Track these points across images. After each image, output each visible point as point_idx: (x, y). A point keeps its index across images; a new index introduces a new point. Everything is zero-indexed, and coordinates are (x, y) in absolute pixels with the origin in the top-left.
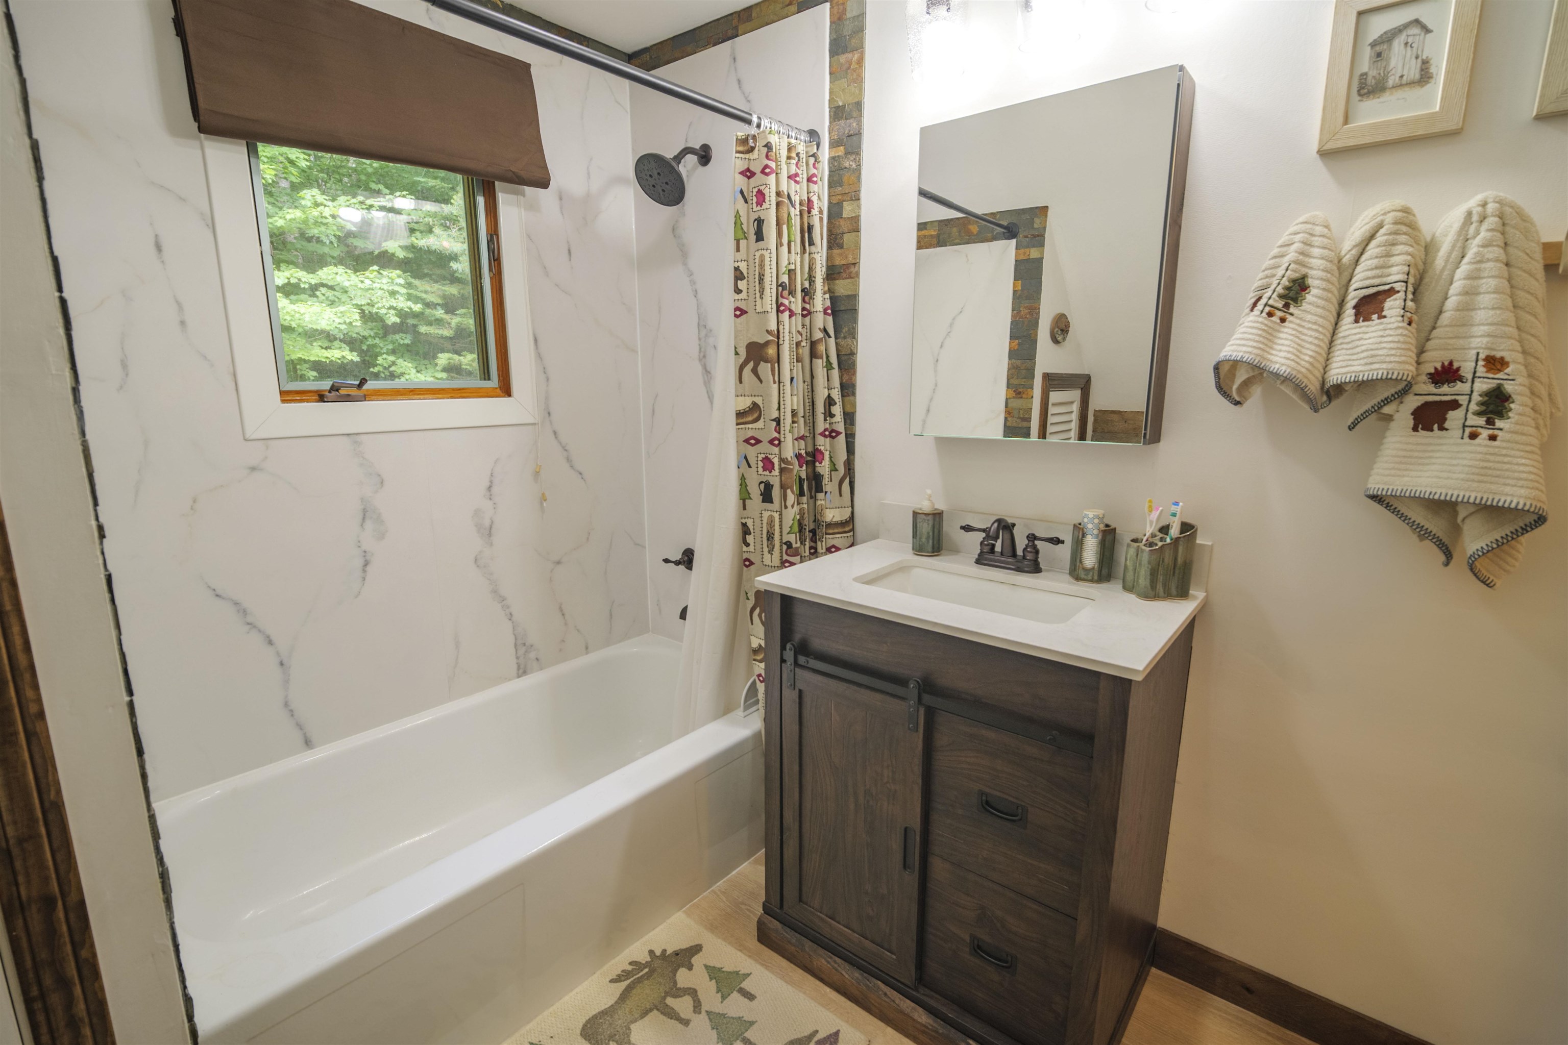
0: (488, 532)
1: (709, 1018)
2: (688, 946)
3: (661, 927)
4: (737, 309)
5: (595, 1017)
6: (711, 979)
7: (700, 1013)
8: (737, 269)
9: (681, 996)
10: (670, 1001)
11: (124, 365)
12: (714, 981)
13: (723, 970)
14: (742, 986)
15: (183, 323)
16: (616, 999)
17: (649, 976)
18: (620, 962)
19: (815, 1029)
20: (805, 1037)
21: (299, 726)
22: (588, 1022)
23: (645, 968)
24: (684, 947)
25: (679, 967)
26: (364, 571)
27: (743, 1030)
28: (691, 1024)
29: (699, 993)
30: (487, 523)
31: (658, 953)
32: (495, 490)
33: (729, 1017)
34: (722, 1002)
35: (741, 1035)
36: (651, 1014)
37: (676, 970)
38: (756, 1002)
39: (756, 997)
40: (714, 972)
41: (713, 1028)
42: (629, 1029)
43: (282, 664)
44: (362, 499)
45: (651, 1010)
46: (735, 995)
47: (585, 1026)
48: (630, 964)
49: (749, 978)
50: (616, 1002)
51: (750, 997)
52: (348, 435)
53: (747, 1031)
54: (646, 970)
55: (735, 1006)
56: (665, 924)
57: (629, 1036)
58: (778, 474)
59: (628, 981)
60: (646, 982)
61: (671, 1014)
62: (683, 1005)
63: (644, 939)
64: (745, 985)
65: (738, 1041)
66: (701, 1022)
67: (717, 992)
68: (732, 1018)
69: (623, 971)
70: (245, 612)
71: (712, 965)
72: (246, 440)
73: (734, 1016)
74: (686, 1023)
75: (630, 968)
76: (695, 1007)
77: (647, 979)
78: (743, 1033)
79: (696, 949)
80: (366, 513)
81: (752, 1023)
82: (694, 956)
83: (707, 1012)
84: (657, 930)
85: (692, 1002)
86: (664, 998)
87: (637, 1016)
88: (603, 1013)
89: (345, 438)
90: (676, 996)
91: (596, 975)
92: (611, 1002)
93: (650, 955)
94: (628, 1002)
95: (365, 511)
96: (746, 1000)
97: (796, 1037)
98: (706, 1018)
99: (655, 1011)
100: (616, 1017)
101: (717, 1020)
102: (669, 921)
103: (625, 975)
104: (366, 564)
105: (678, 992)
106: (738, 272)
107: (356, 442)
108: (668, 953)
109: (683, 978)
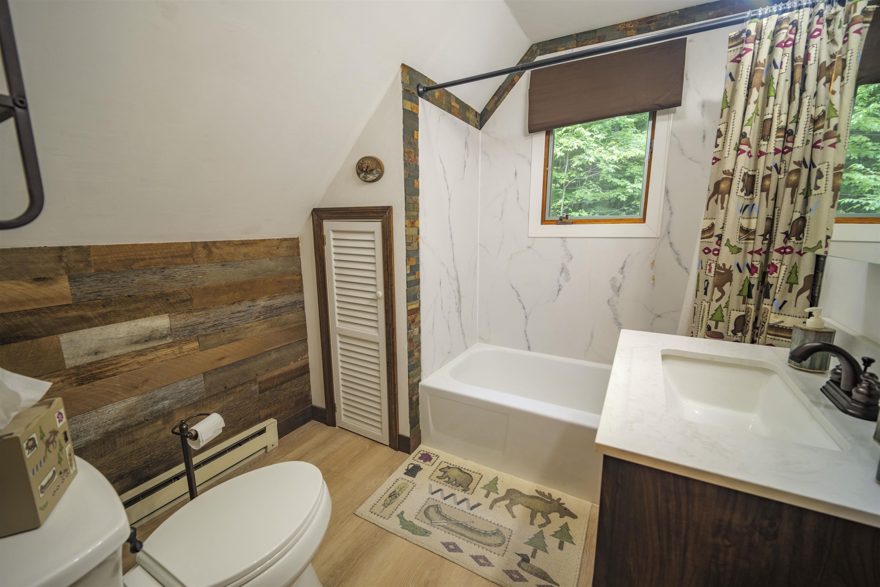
0: (618, 290)
1: (539, 532)
2: (573, 512)
3: (576, 498)
4: (715, 158)
5: (517, 491)
6: (561, 527)
7: (539, 527)
8: (719, 130)
9: (544, 518)
10: (539, 514)
11: (502, 212)
12: (560, 529)
13: (569, 532)
14: (565, 542)
15: (518, 198)
16: (529, 495)
17: (547, 502)
18: (547, 490)
19: (559, 584)
20: (552, 580)
21: (527, 341)
22: (514, 489)
23: (550, 499)
24: (571, 510)
25: (559, 512)
26: (558, 292)
27: (540, 549)
28: (532, 526)
29: (549, 525)
30: (618, 285)
31: (561, 502)
32: (625, 270)
33: (544, 541)
34: (550, 535)
35: (537, 548)
36: (529, 509)
37: (556, 512)
38: (559, 551)
39: (562, 550)
40: (565, 528)
41: (535, 535)
42: (518, 504)
43: (526, 317)
44: (563, 264)
45: (531, 509)
46: (558, 541)
47: (510, 490)
48: (549, 494)
49: (572, 544)
50: (528, 495)
51: (561, 547)
52: (562, 238)
53: (541, 550)
54: (549, 500)
55: (552, 543)
56: (579, 499)
57: (515, 505)
58: (713, 275)
59: (539, 496)
60: (543, 502)
61: (533, 517)
62: (540, 519)
63: (565, 494)
64: (566, 544)
65: (533, 548)
66: (535, 530)
67: (555, 532)
68: (544, 542)
69: (544, 492)
70: (519, 295)
71: (569, 526)
72: (528, 237)
73: (546, 543)
74: (532, 523)
75: (546, 494)
76: (542, 525)
77: (545, 502)
78: (539, 549)
79: (574, 516)
80: (563, 270)
81: (546, 551)
82: (569, 516)
83: (542, 530)
84: (573, 497)
85: (543, 523)
86: (539, 512)
87: (525, 505)
88: (520, 493)
89: (560, 239)
90: (542, 516)
91: (536, 484)
92: (527, 494)
93: (558, 499)
94: (530, 499)
95: (563, 269)
96: (558, 546)
97: (549, 575)
98: (539, 531)
99: (531, 511)
100: (521, 498)
101: (540, 536)
102: (582, 500)
103: (543, 494)
104: (560, 290)
105: (545, 515)
106: (719, 132)
107: (564, 241)
108: (564, 506)
109: (554, 516)
